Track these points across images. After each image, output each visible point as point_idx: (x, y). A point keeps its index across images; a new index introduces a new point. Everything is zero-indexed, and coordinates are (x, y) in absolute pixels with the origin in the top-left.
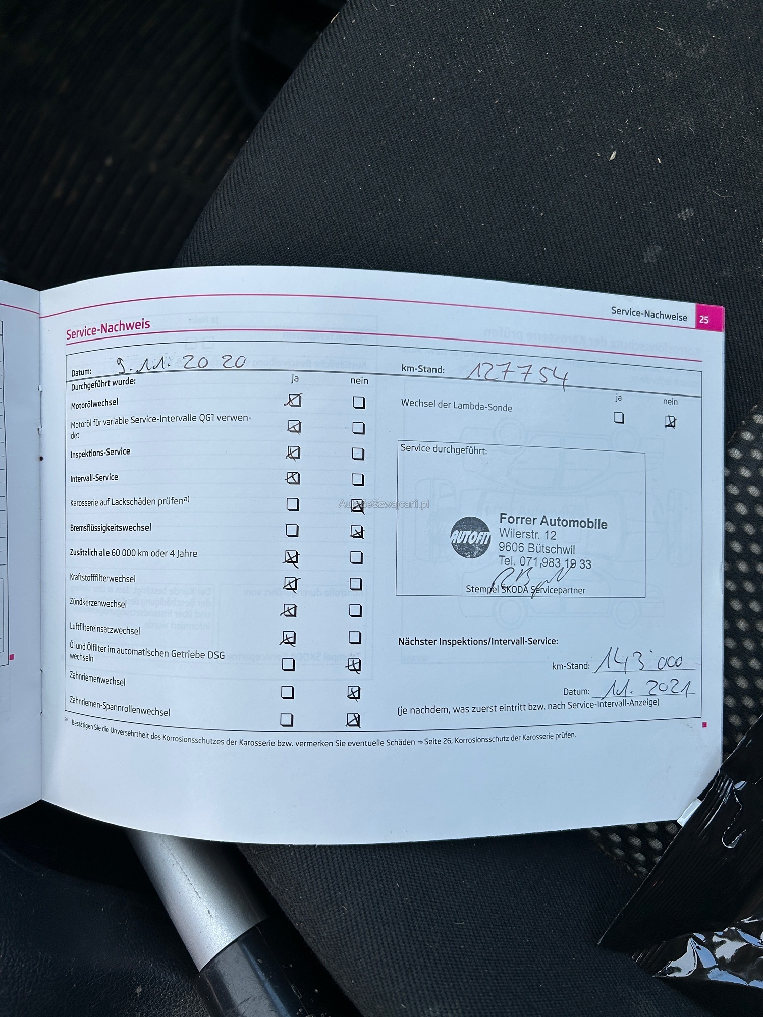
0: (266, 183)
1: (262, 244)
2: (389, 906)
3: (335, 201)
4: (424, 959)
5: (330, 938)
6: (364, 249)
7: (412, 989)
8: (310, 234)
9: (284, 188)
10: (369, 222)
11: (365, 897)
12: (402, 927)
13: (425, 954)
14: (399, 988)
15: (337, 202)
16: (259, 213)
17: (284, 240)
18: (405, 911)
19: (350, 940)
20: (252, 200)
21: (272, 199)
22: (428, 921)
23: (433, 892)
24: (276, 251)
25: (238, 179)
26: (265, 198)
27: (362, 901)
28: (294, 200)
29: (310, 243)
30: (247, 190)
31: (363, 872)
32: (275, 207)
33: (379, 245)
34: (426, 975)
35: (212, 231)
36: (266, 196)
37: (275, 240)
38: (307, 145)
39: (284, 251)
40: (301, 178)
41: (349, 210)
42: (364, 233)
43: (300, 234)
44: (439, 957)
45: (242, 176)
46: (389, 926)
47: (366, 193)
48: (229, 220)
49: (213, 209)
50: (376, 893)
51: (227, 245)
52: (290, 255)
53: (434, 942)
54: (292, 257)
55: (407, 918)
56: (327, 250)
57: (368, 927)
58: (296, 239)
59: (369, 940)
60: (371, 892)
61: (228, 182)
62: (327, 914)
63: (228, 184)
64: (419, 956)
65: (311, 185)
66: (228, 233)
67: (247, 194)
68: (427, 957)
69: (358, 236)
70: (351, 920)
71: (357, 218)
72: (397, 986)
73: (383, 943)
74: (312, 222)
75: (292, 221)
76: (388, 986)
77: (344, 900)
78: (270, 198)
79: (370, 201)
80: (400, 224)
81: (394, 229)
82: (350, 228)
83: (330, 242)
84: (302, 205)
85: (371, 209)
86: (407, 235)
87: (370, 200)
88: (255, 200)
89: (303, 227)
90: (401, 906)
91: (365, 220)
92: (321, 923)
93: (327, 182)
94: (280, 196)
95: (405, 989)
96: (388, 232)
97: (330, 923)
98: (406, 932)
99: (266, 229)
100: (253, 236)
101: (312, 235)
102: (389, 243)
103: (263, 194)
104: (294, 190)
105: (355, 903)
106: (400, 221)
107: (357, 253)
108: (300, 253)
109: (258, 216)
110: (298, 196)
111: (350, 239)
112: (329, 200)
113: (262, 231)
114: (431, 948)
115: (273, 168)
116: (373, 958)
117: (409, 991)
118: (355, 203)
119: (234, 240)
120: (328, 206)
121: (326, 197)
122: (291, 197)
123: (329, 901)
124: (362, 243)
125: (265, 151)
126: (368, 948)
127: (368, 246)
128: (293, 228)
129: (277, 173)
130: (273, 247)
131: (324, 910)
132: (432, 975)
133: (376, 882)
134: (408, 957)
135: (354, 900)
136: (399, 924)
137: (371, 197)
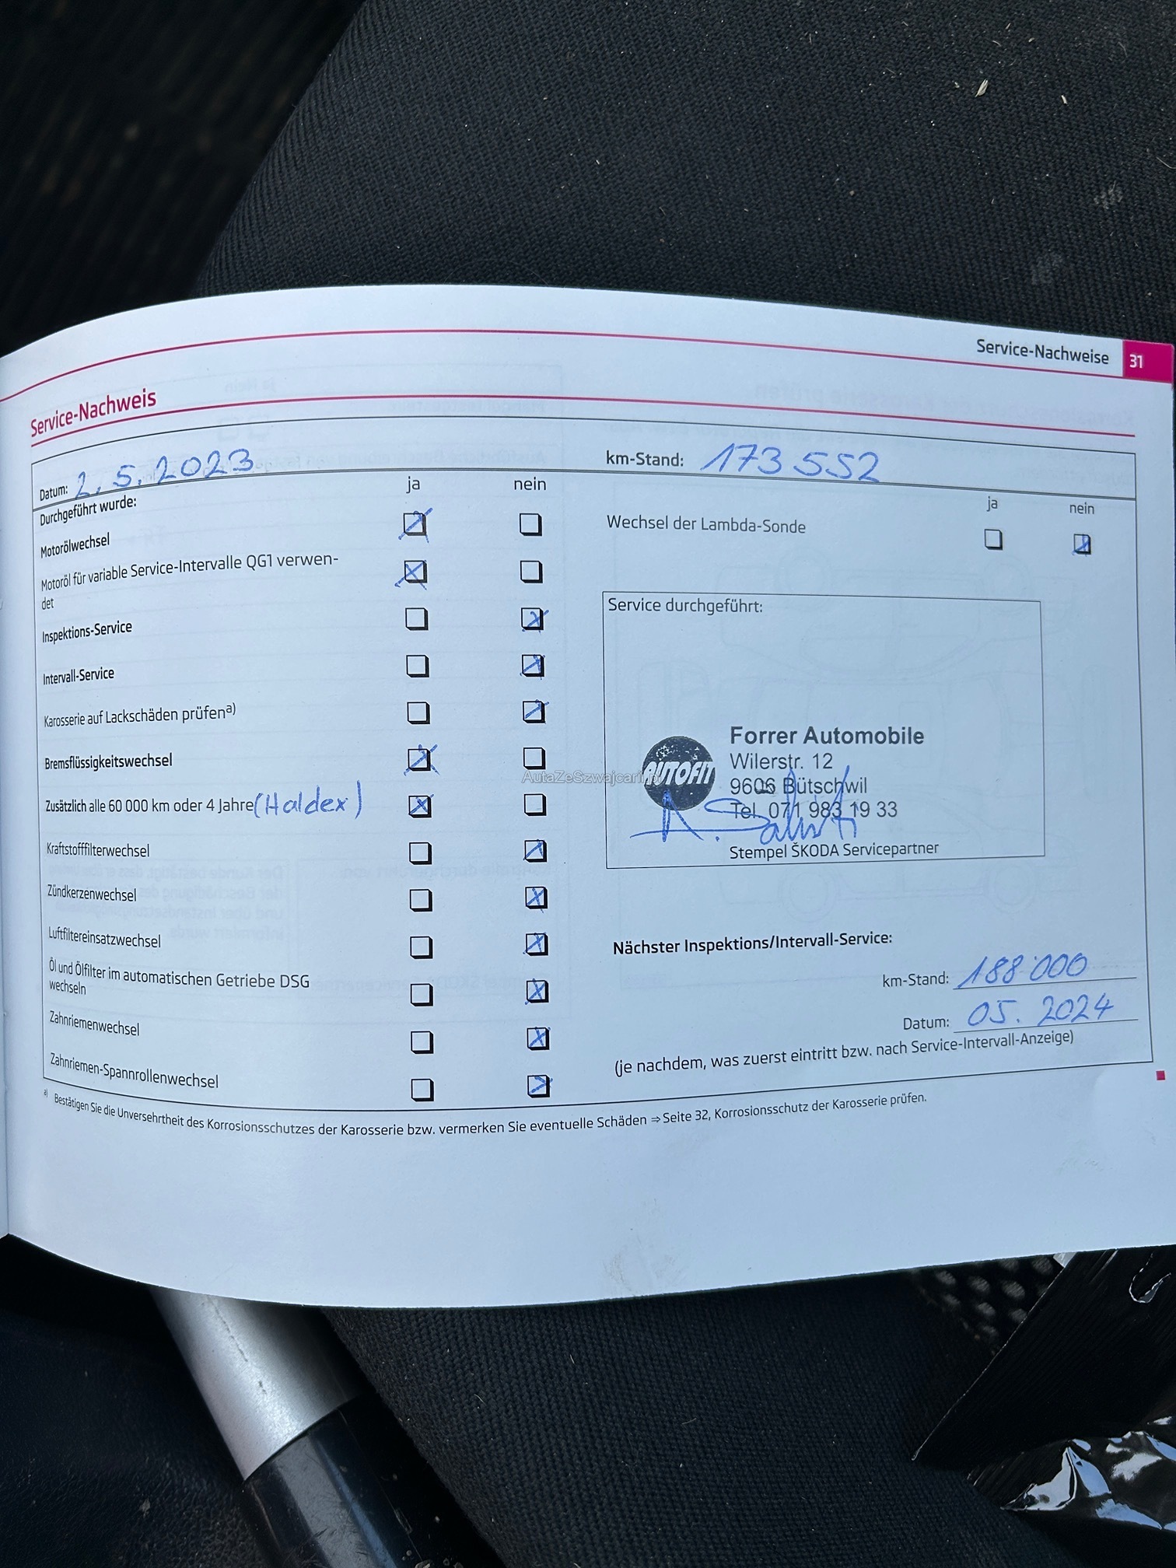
0: (359, 128)
1: (353, 239)
2: (556, 1396)
3: (483, 163)
4: (615, 1487)
5: (455, 1447)
6: (533, 249)
7: (592, 1539)
8: (438, 222)
9: (393, 136)
10: (543, 202)
11: (515, 1380)
12: (578, 1432)
13: (616, 1479)
14: (571, 1536)
15: (487, 165)
16: (348, 182)
17: (392, 232)
18: (585, 1405)
19: (489, 1454)
20: (334, 159)
21: (371, 158)
22: (623, 1423)
23: (632, 1374)
24: (376, 253)
25: (311, 120)
26: (358, 155)
27: (511, 1388)
28: (410, 160)
29: (437, 239)
30: (326, 140)
31: (513, 1339)
32: (375, 171)
33: (560, 243)
34: (618, 1514)
35: (265, 215)
36: (360, 152)
37: (376, 231)
38: (434, 59)
39: (392, 252)
40: (423, 120)
41: (508, 179)
42: (533, 221)
43: (420, 223)
44: (641, 1483)
45: (318, 115)
46: (555, 1431)
47: (538, 149)
48: (294, 195)
49: (267, 176)
50: (534, 1373)
51: (290, 239)
52: (401, 260)
53: (633, 1458)
54: (404, 262)
55: (587, 1418)
56: (467, 251)
57: (520, 1433)
58: (414, 231)
59: (520, 1453)
60: (525, 1373)
61: (294, 127)
62: (451, 1407)
63: (294, 132)
64: (607, 1481)
65: (441, 133)
66: (292, 218)
67: (326, 147)
68: (619, 1483)
69: (523, 227)
70: (490, 1420)
71: (522, 195)
72: (567, 1531)
73: (544, 1460)
74: (442, 201)
75: (405, 198)
76: (552, 1531)
77: (479, 1386)
78: (367, 155)
79: (545, 164)
80: (599, 205)
81: (588, 215)
82: (509, 211)
83: (473, 237)
84: (424, 169)
85: (547, 178)
86: (610, 227)
87: (545, 161)
88: (341, 159)
89: (425, 208)
90: (577, 1396)
91: (536, 198)
92: (440, 1421)
93: (469, 128)
94: (386, 152)
95: (581, 1537)
96: (576, 220)
97: (455, 1423)
98: (585, 1441)
99: (360, 212)
100: (336, 224)
101: (440, 224)
102: (578, 241)
103: (354, 148)
104: (410, 141)
105: (499, 1390)
106: (598, 201)
107: (521, 258)
108: (419, 257)
109: (345, 188)
110: (417, 153)
111: (509, 232)
112: (473, 162)
113: (352, 215)
114: (626, 1469)
115: (374, 100)
116: (526, 1485)
117: (588, 1541)
118: (520, 167)
119: (302, 231)
120: (471, 172)
121: (467, 155)
122: (405, 154)
123: (454, 1387)
124: (530, 240)
125: (360, 70)
126: (518, 1467)
127: (541, 246)
128: (407, 212)
129: (379, 110)
130: (371, 245)
131: (444, 1400)
132: (627, 1514)
133: (534, 1355)
134: (587, 1483)
135: (496, 1385)
136: (572, 1428)
137: (547, 157)
